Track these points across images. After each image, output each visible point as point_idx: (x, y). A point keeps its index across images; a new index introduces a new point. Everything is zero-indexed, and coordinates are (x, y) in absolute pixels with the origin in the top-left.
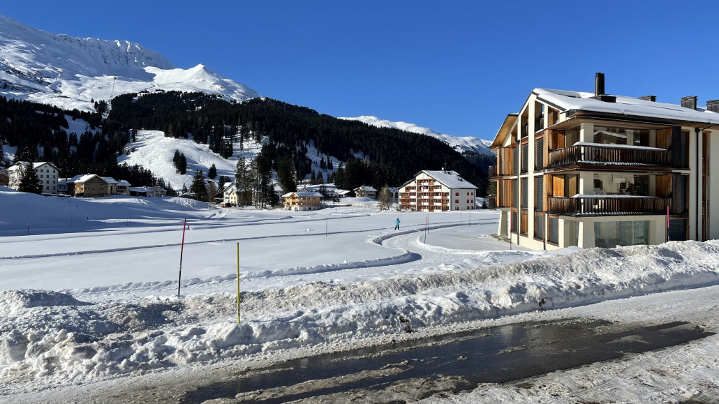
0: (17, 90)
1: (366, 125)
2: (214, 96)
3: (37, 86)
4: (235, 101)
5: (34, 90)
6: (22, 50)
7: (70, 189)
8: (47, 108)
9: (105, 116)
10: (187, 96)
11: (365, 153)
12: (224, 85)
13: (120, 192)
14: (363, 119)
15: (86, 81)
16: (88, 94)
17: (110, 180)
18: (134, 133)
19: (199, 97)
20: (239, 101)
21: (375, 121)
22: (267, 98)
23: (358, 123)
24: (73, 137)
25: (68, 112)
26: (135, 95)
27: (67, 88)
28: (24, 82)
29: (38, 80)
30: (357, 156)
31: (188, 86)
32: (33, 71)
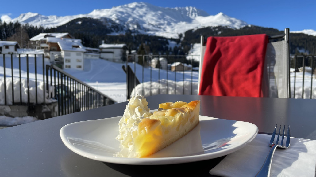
0: (152, 31)
1: (307, 35)
2: (226, 27)
3: (158, 29)
4: (235, 28)
5: (157, 31)
6: (153, 16)
7: (170, 68)
8: (162, 38)
9: (182, 39)
10: (215, 28)
11: (306, 49)
12: (231, 21)
13: (189, 69)
14: (305, 32)
15: (175, 25)
16: (176, 31)
17: (185, 65)
18: (193, 46)
19: (220, 28)
20: (238, 28)
21: (313, 32)
22: (252, 26)
23: (303, 34)
24: (171, 49)
25: (169, 39)
26: (193, 29)
27: (169, 29)
28: (154, 28)
29: (159, 27)
30: (301, 51)
31: (215, 23)
32: (157, 23)
